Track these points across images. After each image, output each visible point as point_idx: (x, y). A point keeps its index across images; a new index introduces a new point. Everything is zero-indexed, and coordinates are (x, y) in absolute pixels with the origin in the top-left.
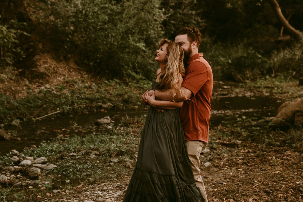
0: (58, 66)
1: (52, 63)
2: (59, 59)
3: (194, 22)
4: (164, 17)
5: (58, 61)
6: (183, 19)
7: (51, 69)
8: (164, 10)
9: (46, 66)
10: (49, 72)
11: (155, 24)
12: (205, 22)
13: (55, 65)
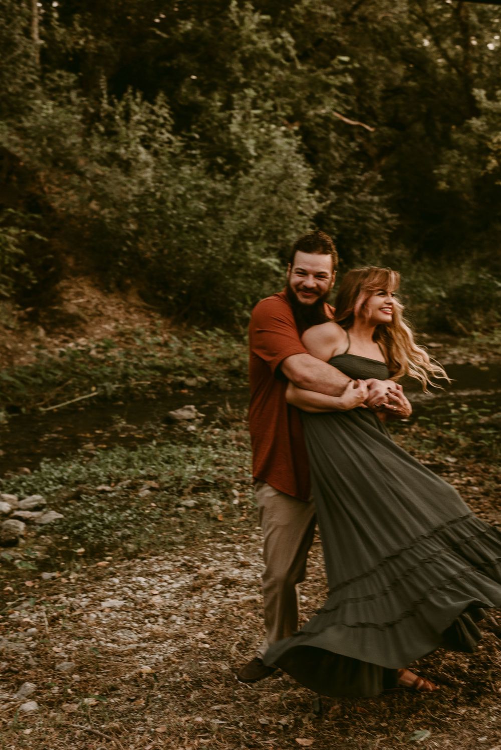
0: (105, 301)
1: (94, 296)
2: (108, 289)
3: (376, 218)
4: (317, 207)
5: (106, 291)
6: (355, 211)
7: (90, 307)
8: (317, 193)
9: (81, 300)
10: (86, 314)
11: (300, 221)
12: (398, 219)
13: (99, 299)
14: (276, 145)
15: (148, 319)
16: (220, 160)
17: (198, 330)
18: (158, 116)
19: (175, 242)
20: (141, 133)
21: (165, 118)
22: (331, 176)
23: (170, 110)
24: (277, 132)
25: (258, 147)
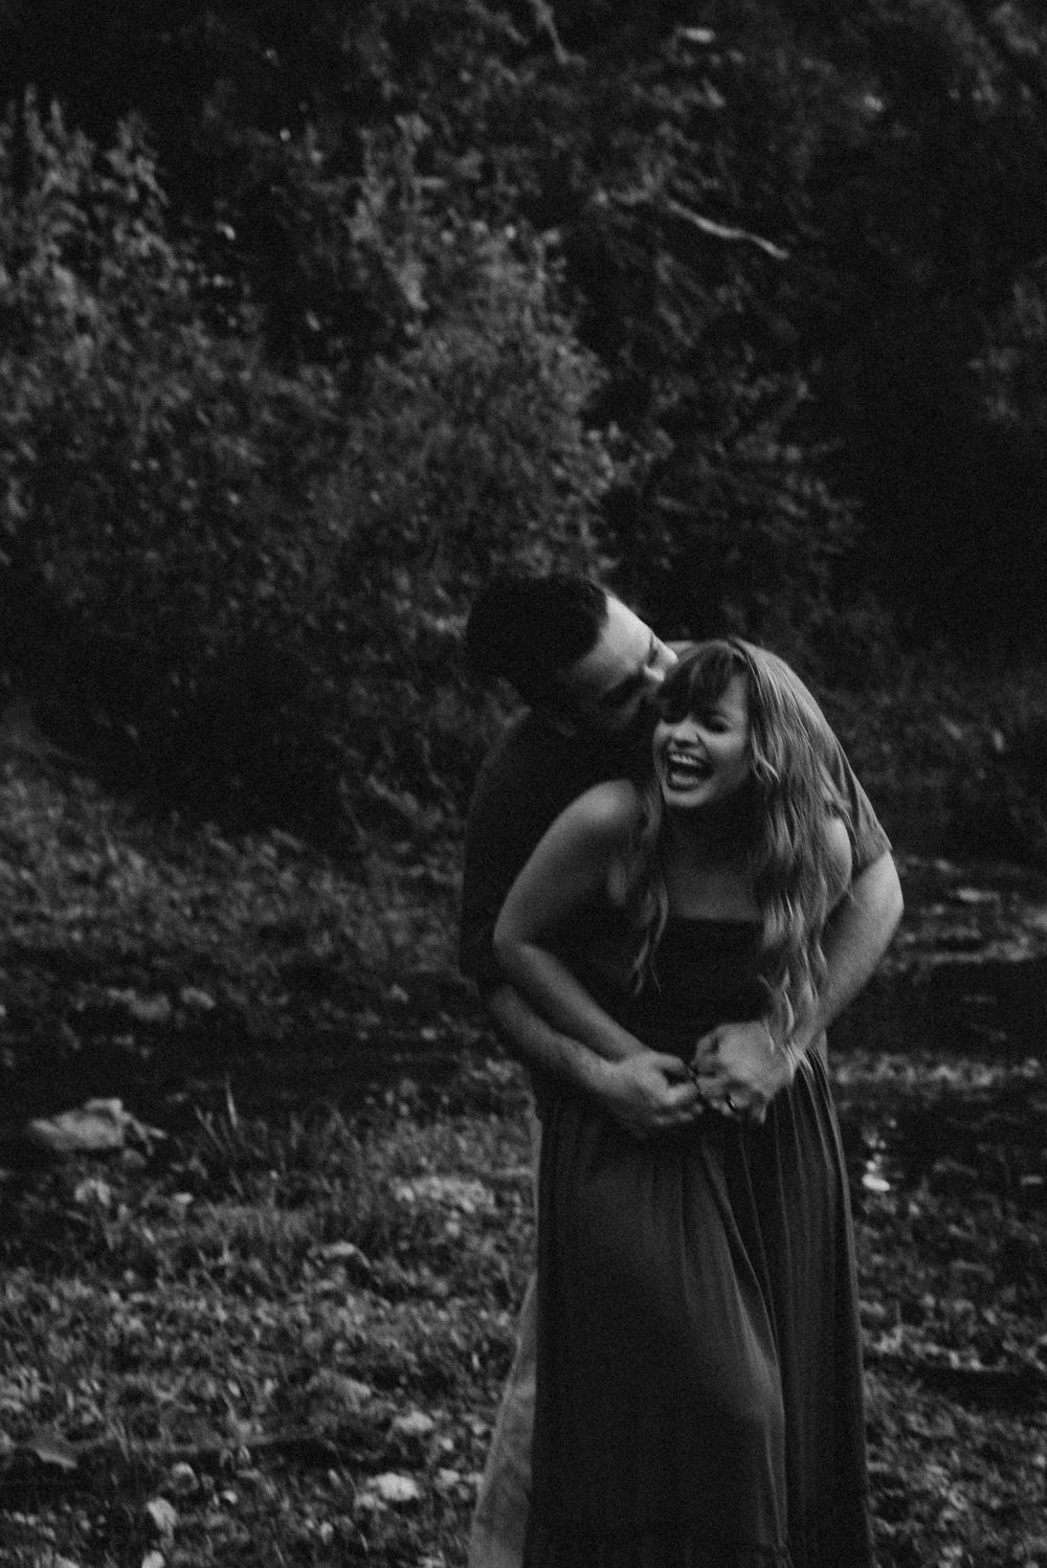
3: (793, 509)
4: (613, 472)
6: (728, 489)
14: (487, 285)
15: (61, 798)
16: (314, 324)
17: (216, 836)
18: (122, 181)
19: (151, 555)
20: (63, 228)
21: (143, 189)
22: (656, 384)
23: (159, 163)
24: (494, 243)
25: (432, 284)
